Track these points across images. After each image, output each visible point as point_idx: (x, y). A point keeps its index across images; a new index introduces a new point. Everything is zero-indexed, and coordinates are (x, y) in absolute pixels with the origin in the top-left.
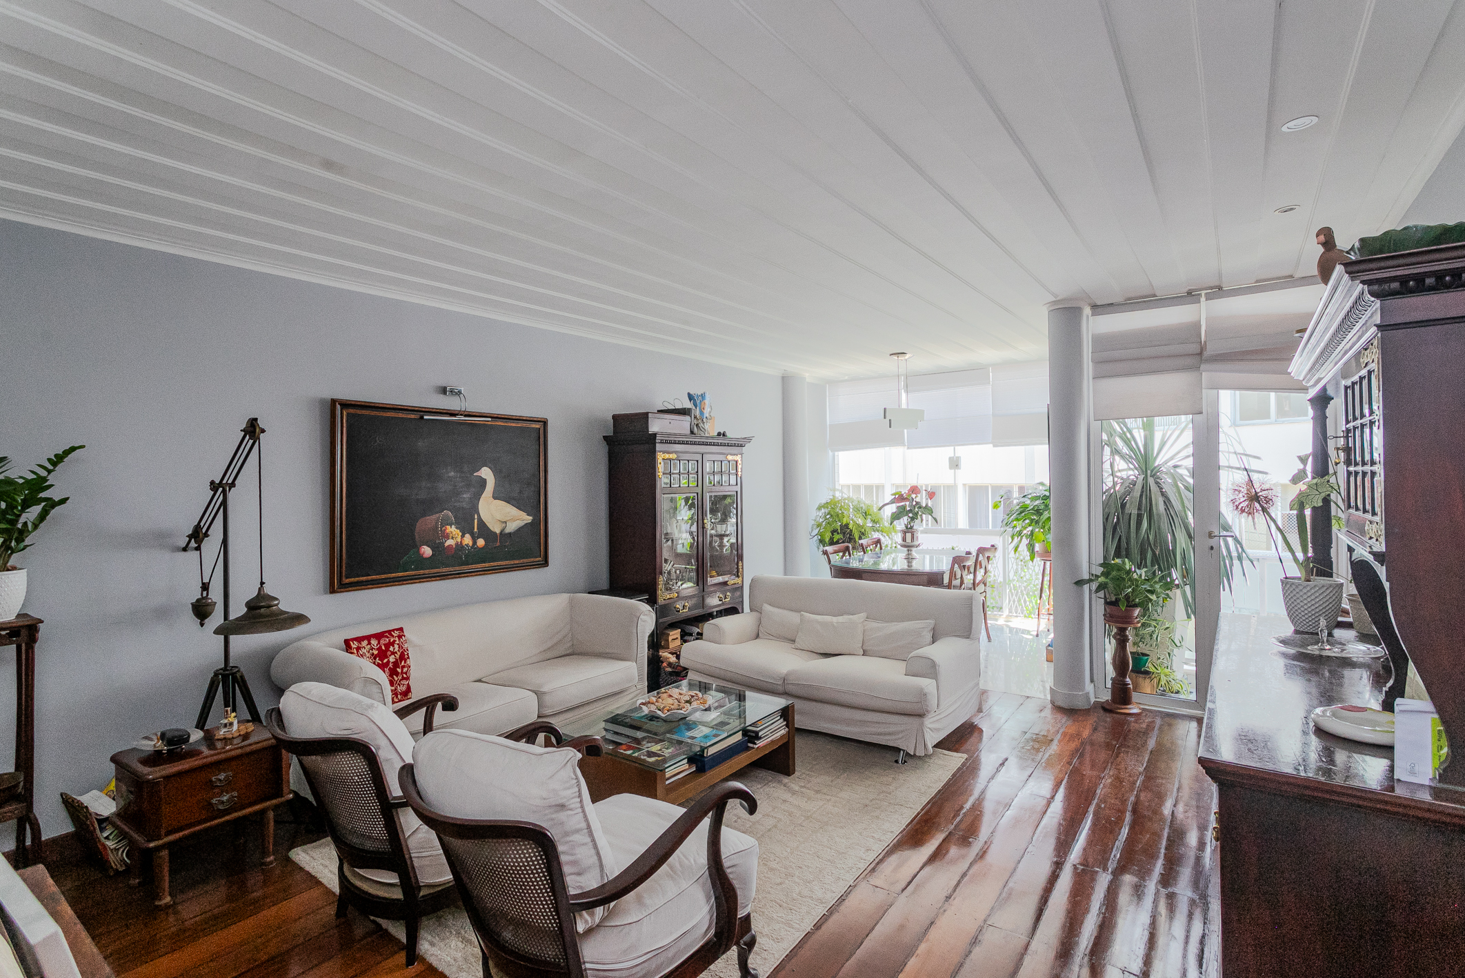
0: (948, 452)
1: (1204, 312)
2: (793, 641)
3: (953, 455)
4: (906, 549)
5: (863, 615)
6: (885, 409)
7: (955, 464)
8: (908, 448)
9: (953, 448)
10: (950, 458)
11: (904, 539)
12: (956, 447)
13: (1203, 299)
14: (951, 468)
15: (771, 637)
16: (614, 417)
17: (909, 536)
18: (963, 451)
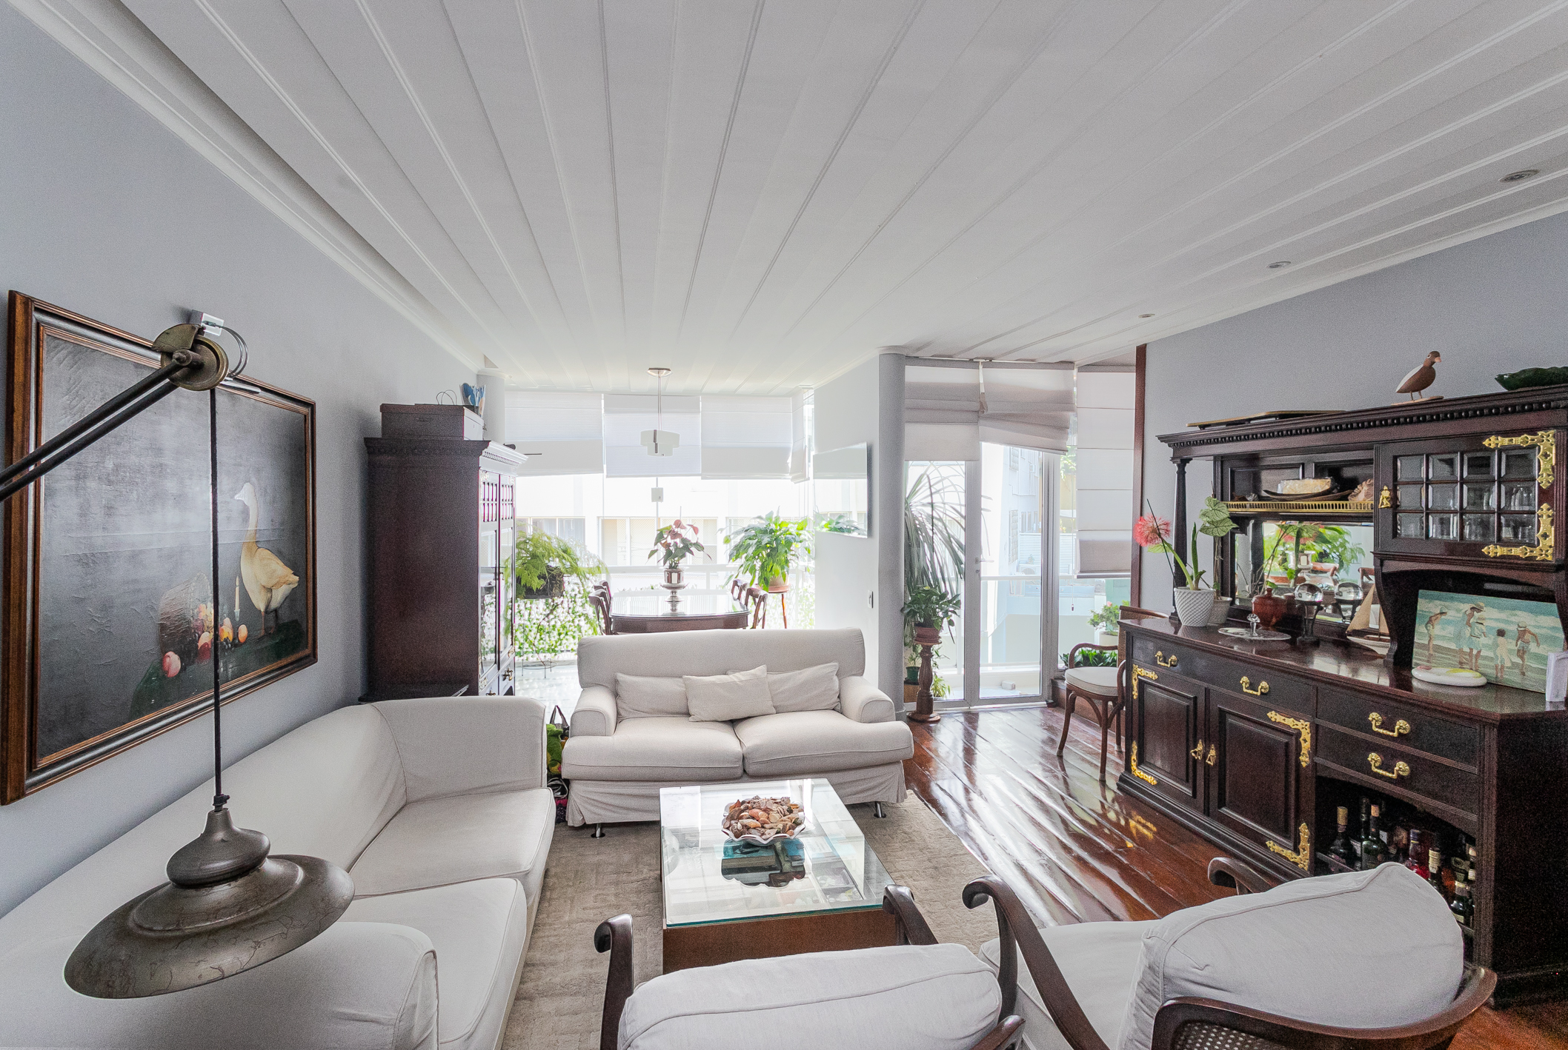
0: (650, 482)
1: (981, 377)
2: (688, 714)
3: (655, 487)
4: (670, 591)
5: (763, 668)
6: (655, 431)
7: (658, 495)
8: (607, 477)
9: (655, 478)
10: (652, 489)
11: (669, 580)
12: (659, 478)
13: (981, 367)
14: (653, 501)
15: (643, 715)
16: (384, 408)
17: (675, 576)
18: (664, 482)
